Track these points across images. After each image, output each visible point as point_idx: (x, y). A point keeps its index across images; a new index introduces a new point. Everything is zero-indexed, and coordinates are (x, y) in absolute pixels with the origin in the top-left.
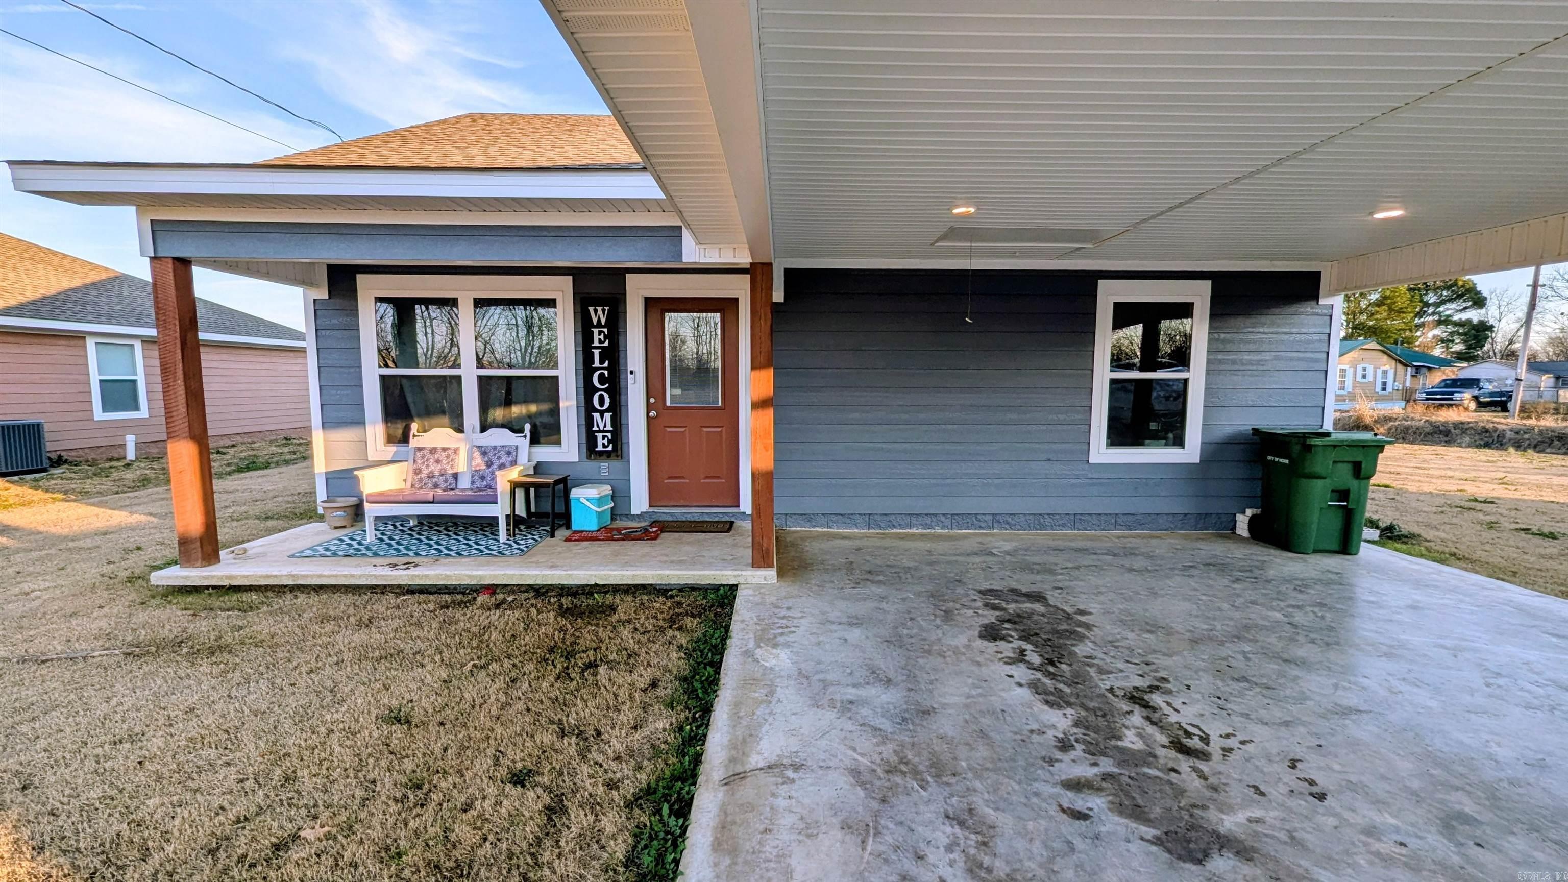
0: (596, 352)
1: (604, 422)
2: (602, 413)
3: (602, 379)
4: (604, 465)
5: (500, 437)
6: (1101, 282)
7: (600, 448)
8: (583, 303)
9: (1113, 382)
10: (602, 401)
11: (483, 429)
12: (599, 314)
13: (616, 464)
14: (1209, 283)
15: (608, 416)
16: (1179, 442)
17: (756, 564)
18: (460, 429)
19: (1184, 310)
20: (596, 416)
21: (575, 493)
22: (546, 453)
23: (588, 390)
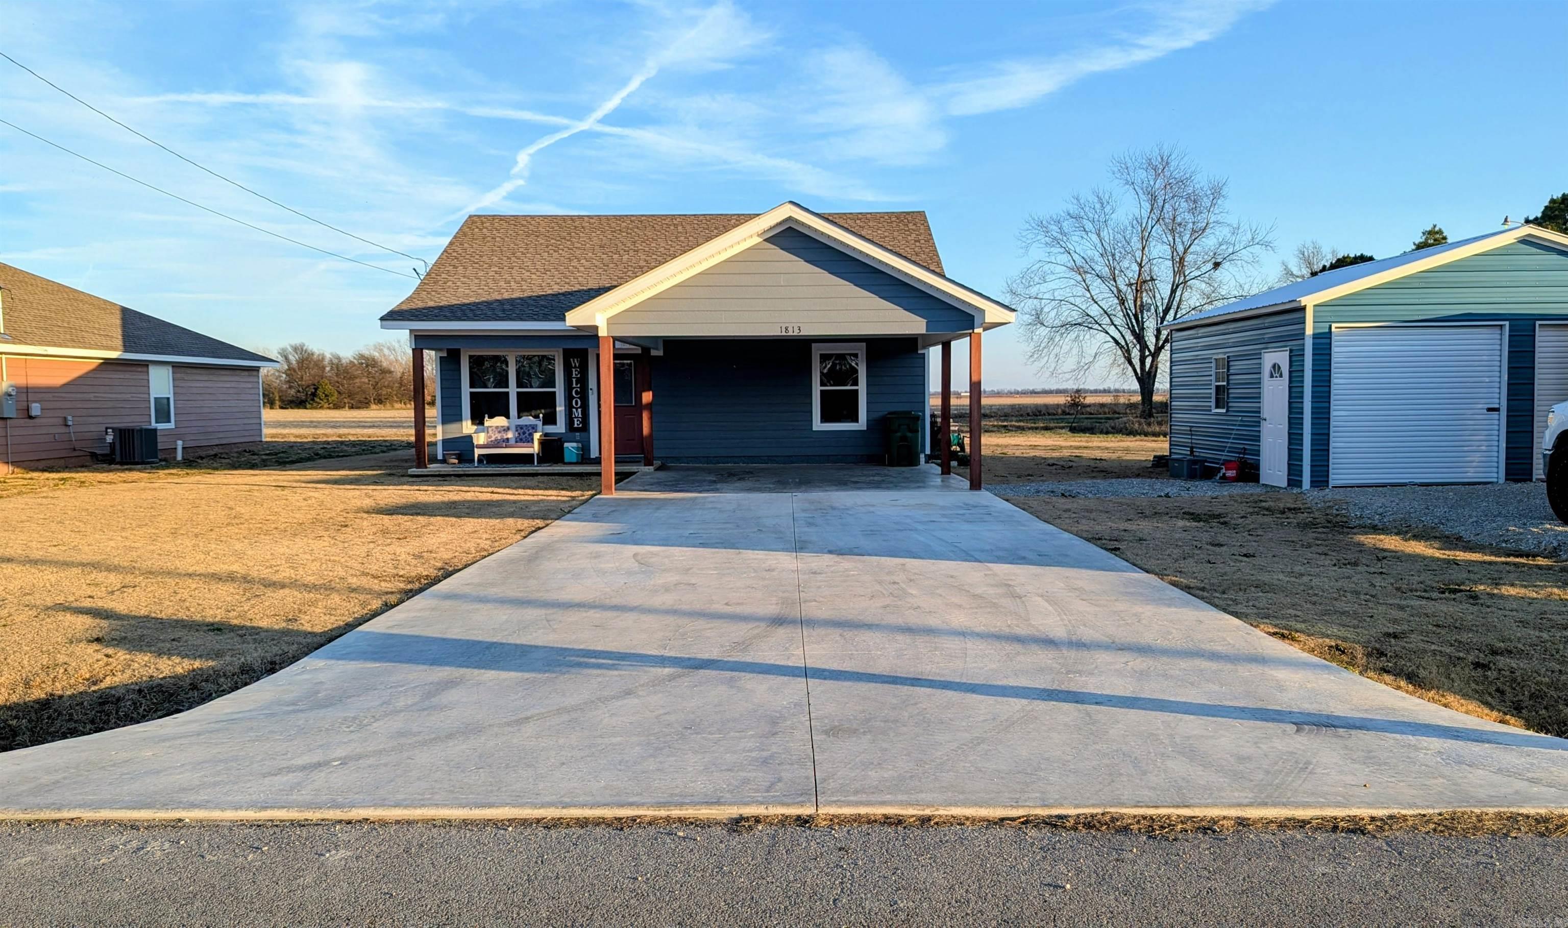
0: (574, 380)
1: (577, 413)
2: (577, 409)
3: (576, 392)
4: (578, 434)
5: (528, 420)
6: (813, 345)
7: (576, 426)
8: (568, 355)
9: (822, 391)
10: (577, 403)
11: (519, 417)
12: (575, 362)
13: (583, 434)
14: (864, 344)
15: (579, 410)
16: (857, 420)
17: (645, 465)
18: (508, 417)
19: (856, 356)
20: (574, 410)
21: (566, 445)
22: (550, 429)
23: (569, 398)
